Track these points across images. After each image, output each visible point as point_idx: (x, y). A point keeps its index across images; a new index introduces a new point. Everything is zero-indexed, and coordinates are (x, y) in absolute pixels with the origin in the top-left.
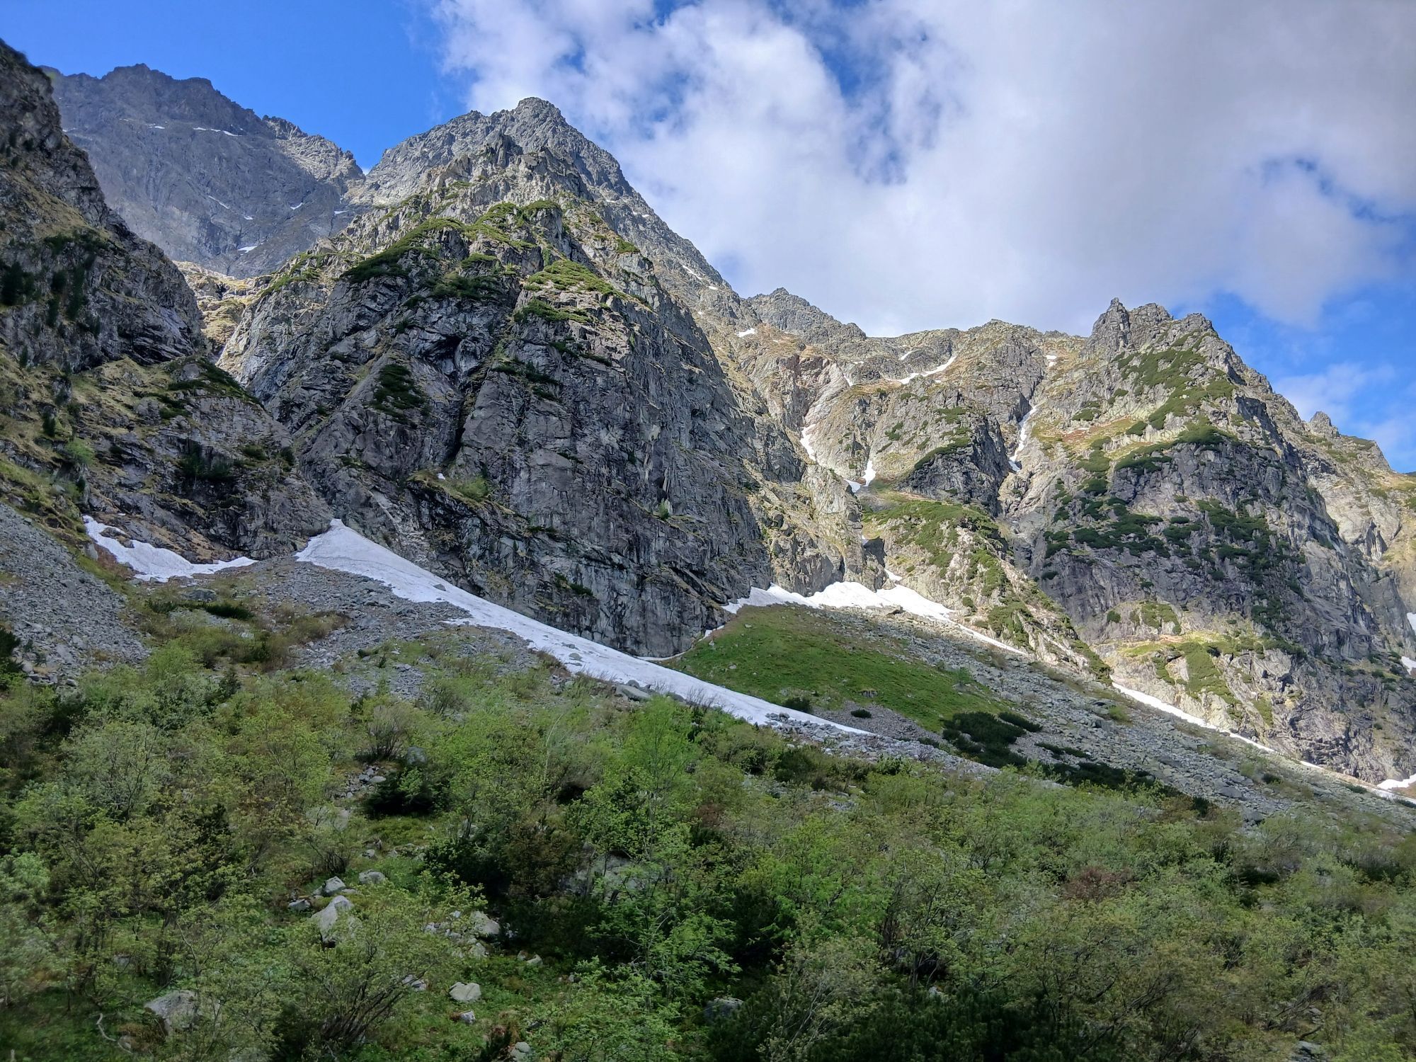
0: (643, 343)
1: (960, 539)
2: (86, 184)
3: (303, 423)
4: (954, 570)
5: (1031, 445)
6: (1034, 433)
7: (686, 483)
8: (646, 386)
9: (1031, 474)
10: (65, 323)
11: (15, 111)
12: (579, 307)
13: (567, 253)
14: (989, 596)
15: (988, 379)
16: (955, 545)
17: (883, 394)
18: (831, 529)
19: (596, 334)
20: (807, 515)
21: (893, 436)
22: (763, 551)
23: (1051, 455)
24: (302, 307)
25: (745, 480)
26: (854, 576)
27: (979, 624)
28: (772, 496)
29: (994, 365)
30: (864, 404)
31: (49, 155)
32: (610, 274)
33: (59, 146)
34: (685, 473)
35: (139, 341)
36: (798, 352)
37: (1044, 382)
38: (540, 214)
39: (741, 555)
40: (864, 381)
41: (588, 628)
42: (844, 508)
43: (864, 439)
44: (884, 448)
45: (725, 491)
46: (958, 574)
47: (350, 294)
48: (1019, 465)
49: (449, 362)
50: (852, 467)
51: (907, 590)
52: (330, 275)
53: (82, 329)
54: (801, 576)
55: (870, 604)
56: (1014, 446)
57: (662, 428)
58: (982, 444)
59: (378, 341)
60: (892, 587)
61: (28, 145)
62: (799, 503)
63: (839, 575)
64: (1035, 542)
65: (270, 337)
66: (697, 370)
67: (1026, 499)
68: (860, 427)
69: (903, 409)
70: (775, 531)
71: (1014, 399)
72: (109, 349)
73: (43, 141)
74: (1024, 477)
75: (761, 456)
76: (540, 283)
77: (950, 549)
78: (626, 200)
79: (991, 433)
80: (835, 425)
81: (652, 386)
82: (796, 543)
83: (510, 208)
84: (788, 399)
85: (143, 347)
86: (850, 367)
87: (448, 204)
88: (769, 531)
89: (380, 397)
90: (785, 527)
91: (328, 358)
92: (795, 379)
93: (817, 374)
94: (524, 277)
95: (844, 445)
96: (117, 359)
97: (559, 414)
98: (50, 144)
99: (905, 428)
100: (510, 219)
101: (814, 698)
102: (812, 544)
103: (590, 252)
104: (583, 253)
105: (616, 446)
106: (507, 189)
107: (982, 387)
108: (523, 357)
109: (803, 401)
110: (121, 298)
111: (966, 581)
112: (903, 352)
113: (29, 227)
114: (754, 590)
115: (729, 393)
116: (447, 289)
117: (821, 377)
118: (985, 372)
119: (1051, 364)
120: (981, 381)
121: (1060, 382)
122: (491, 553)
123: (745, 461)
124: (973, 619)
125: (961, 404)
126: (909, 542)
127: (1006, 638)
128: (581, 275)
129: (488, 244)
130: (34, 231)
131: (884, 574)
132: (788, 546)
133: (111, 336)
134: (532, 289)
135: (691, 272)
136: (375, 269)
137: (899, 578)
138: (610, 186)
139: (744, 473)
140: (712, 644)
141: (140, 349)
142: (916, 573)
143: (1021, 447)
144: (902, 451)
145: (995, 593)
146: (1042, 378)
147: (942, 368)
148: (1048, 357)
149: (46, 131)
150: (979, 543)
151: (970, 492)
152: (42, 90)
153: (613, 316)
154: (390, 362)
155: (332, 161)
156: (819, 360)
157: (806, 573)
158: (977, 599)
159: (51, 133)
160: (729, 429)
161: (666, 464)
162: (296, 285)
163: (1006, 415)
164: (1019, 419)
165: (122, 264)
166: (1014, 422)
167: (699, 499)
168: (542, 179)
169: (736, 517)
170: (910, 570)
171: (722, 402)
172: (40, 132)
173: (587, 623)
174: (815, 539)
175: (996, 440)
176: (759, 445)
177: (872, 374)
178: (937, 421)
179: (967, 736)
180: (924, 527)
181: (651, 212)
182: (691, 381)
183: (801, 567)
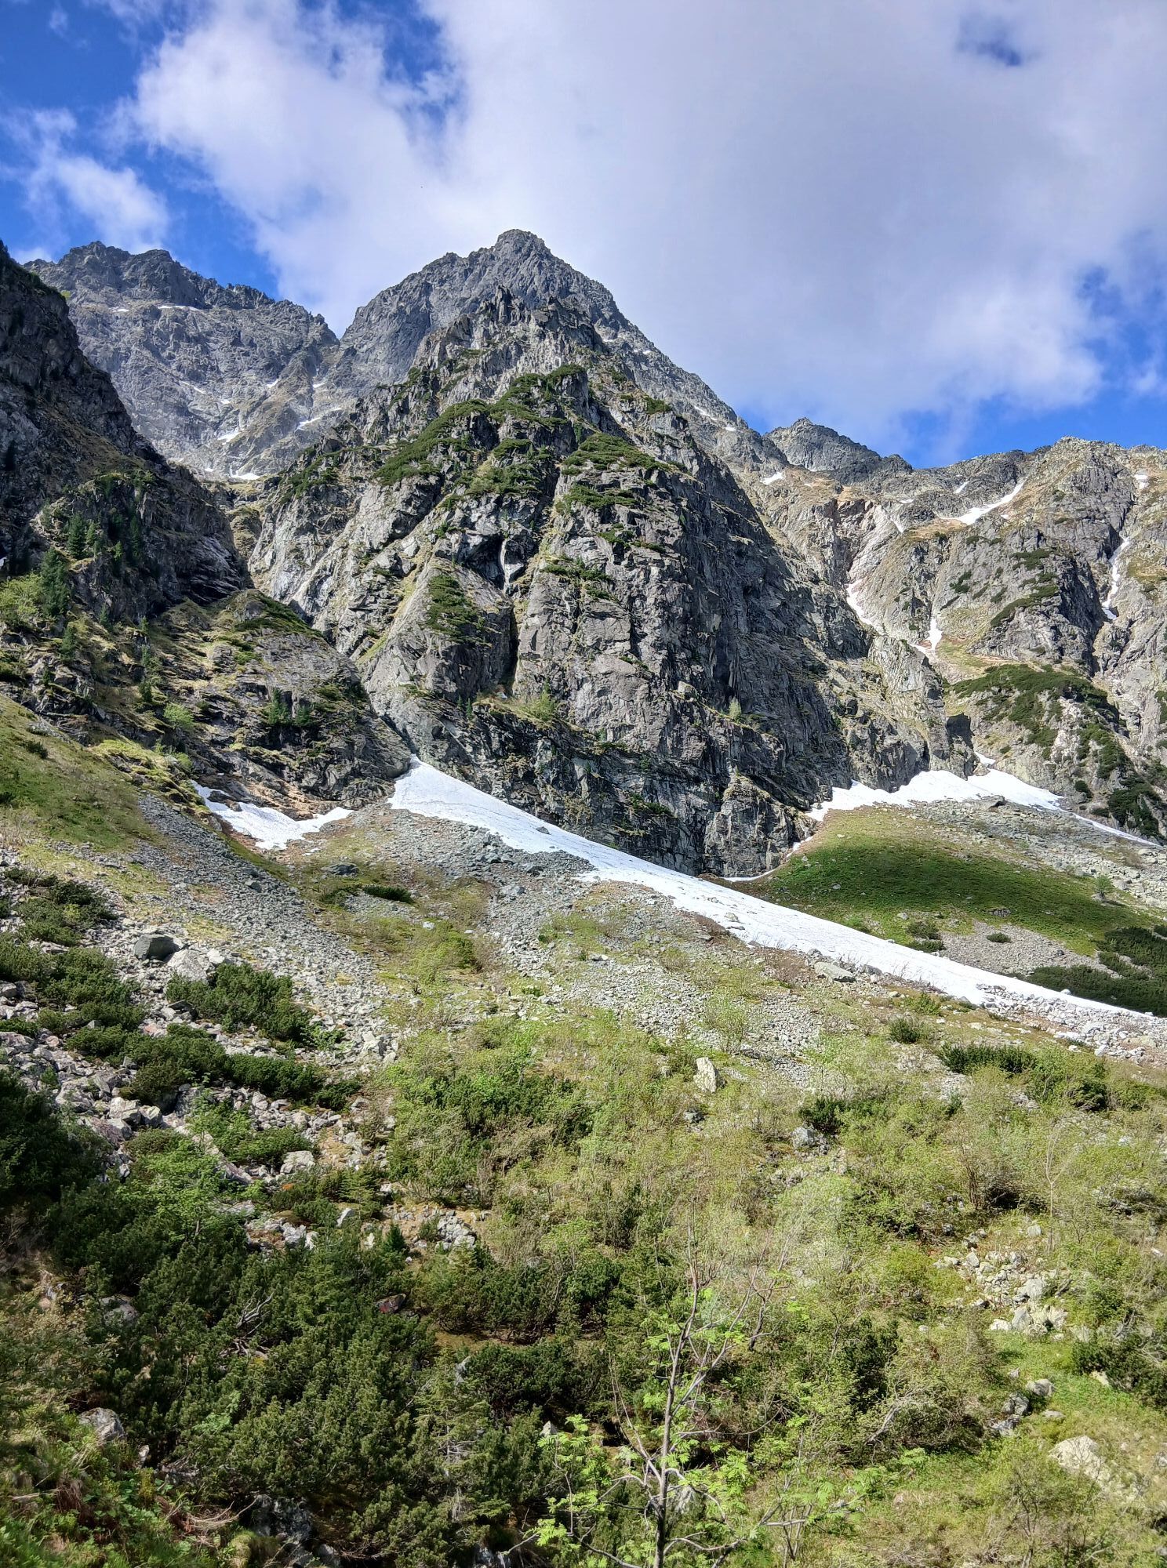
0: (692, 520)
1: (1065, 712)
2: (112, 409)
3: (356, 647)
4: (1060, 749)
5: (1127, 587)
6: (1130, 571)
7: (752, 676)
8: (701, 570)
9: (1131, 622)
10: (129, 570)
11: (39, 340)
12: (624, 488)
13: (596, 422)
14: (1106, 777)
15: (1069, 510)
16: (1059, 720)
17: (943, 539)
18: (909, 710)
19: (645, 517)
20: (879, 696)
21: (960, 588)
22: (839, 745)
23: (1155, 598)
24: (325, 512)
25: (810, 664)
26: (942, 763)
27: (1098, 812)
28: (839, 678)
29: (1075, 493)
30: (921, 552)
31: (74, 382)
32: (641, 439)
33: (82, 370)
34: (749, 664)
35: (196, 580)
36: (835, 495)
37: (1135, 508)
38: (565, 382)
39: (816, 751)
40: (916, 523)
41: (670, 850)
42: (922, 684)
43: (924, 594)
44: (950, 603)
45: (791, 679)
46: (1065, 753)
47: (382, 498)
48: (1115, 611)
49: (493, 567)
50: (912, 628)
51: (1004, 774)
52: (348, 474)
53: (143, 574)
54: (883, 769)
55: (966, 797)
56: (1106, 588)
57: (723, 616)
58: (1071, 590)
59: (418, 549)
60: (985, 773)
61: (55, 375)
62: (868, 683)
63: (922, 763)
64: (1144, 704)
65: (297, 550)
66: (746, 541)
67: (1127, 652)
68: (918, 579)
69: (971, 556)
70: (850, 720)
71: (1102, 532)
72: (170, 592)
73: (67, 368)
74: (1123, 626)
75: (822, 632)
76: (579, 464)
77: (1053, 725)
78: (623, 336)
79: (1080, 577)
80: (888, 579)
81: (707, 569)
82: (874, 731)
83: (532, 380)
84: (829, 553)
85: (200, 585)
86: (897, 507)
87: (460, 378)
88: (843, 720)
89: (433, 616)
90: (860, 714)
91: (371, 573)
92: (835, 528)
93: (860, 520)
94: (558, 458)
95: (902, 602)
96: (179, 602)
97: (615, 613)
98: (74, 370)
99: (974, 578)
100: (536, 392)
101: (939, 921)
102: (892, 731)
103: (617, 417)
104: (612, 419)
105: (678, 643)
106: (520, 352)
107: (1062, 521)
108: (570, 554)
109: (845, 552)
110: (172, 535)
111: (1076, 762)
112: (958, 483)
113: (73, 467)
114: (837, 791)
115: (781, 563)
116: (485, 484)
117: (865, 523)
118: (1064, 502)
119: (1142, 486)
120: (1061, 514)
121: (1156, 507)
122: (564, 777)
123: (806, 640)
124: (1090, 806)
125: (1043, 546)
126: (1001, 718)
127: (1131, 826)
128: (620, 450)
129: (517, 426)
130: (78, 470)
131: (974, 758)
132: (866, 736)
133: (170, 578)
134: (571, 473)
135: (703, 413)
136: (405, 469)
137: (992, 762)
138: (605, 322)
139: (808, 656)
140: (804, 859)
141: (198, 588)
142: (1013, 754)
143: (1114, 590)
144: (972, 606)
145: (1114, 775)
146: (1132, 503)
147: (1007, 499)
148: (1137, 477)
149: (68, 357)
150: (1088, 715)
151: (1061, 650)
152: (59, 311)
153: (659, 494)
154: (436, 573)
155: (303, 328)
156: (861, 503)
157: (888, 765)
158: (1092, 781)
159: (72, 358)
160: (784, 604)
161: (730, 657)
162: (317, 489)
163: (1094, 552)
164: (1109, 554)
165: (166, 496)
166: (1103, 560)
167: (766, 692)
168: (556, 336)
169: (806, 708)
170: (1005, 750)
171: (774, 572)
172: (63, 358)
173: (668, 845)
174: (893, 723)
175: (1086, 584)
176: (818, 620)
177: (925, 515)
178: (1015, 568)
179: (1126, 959)
180: (1018, 699)
181: (651, 347)
182: (740, 554)
183: (882, 759)
